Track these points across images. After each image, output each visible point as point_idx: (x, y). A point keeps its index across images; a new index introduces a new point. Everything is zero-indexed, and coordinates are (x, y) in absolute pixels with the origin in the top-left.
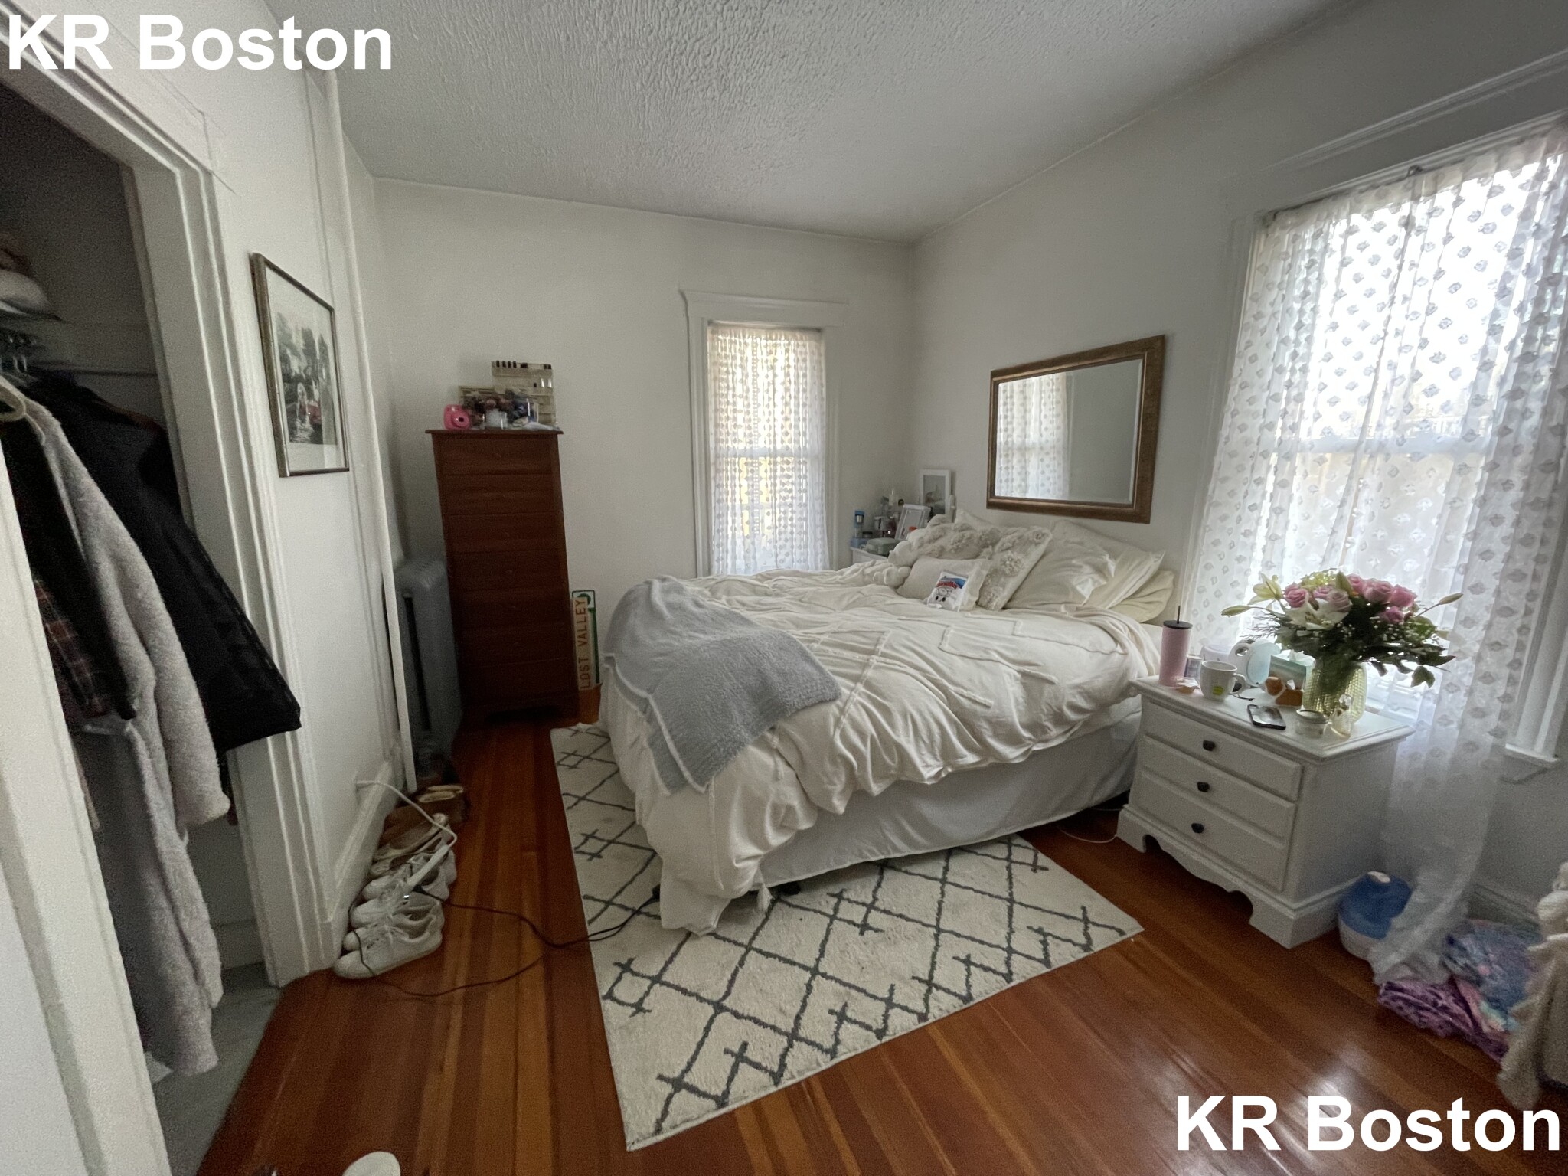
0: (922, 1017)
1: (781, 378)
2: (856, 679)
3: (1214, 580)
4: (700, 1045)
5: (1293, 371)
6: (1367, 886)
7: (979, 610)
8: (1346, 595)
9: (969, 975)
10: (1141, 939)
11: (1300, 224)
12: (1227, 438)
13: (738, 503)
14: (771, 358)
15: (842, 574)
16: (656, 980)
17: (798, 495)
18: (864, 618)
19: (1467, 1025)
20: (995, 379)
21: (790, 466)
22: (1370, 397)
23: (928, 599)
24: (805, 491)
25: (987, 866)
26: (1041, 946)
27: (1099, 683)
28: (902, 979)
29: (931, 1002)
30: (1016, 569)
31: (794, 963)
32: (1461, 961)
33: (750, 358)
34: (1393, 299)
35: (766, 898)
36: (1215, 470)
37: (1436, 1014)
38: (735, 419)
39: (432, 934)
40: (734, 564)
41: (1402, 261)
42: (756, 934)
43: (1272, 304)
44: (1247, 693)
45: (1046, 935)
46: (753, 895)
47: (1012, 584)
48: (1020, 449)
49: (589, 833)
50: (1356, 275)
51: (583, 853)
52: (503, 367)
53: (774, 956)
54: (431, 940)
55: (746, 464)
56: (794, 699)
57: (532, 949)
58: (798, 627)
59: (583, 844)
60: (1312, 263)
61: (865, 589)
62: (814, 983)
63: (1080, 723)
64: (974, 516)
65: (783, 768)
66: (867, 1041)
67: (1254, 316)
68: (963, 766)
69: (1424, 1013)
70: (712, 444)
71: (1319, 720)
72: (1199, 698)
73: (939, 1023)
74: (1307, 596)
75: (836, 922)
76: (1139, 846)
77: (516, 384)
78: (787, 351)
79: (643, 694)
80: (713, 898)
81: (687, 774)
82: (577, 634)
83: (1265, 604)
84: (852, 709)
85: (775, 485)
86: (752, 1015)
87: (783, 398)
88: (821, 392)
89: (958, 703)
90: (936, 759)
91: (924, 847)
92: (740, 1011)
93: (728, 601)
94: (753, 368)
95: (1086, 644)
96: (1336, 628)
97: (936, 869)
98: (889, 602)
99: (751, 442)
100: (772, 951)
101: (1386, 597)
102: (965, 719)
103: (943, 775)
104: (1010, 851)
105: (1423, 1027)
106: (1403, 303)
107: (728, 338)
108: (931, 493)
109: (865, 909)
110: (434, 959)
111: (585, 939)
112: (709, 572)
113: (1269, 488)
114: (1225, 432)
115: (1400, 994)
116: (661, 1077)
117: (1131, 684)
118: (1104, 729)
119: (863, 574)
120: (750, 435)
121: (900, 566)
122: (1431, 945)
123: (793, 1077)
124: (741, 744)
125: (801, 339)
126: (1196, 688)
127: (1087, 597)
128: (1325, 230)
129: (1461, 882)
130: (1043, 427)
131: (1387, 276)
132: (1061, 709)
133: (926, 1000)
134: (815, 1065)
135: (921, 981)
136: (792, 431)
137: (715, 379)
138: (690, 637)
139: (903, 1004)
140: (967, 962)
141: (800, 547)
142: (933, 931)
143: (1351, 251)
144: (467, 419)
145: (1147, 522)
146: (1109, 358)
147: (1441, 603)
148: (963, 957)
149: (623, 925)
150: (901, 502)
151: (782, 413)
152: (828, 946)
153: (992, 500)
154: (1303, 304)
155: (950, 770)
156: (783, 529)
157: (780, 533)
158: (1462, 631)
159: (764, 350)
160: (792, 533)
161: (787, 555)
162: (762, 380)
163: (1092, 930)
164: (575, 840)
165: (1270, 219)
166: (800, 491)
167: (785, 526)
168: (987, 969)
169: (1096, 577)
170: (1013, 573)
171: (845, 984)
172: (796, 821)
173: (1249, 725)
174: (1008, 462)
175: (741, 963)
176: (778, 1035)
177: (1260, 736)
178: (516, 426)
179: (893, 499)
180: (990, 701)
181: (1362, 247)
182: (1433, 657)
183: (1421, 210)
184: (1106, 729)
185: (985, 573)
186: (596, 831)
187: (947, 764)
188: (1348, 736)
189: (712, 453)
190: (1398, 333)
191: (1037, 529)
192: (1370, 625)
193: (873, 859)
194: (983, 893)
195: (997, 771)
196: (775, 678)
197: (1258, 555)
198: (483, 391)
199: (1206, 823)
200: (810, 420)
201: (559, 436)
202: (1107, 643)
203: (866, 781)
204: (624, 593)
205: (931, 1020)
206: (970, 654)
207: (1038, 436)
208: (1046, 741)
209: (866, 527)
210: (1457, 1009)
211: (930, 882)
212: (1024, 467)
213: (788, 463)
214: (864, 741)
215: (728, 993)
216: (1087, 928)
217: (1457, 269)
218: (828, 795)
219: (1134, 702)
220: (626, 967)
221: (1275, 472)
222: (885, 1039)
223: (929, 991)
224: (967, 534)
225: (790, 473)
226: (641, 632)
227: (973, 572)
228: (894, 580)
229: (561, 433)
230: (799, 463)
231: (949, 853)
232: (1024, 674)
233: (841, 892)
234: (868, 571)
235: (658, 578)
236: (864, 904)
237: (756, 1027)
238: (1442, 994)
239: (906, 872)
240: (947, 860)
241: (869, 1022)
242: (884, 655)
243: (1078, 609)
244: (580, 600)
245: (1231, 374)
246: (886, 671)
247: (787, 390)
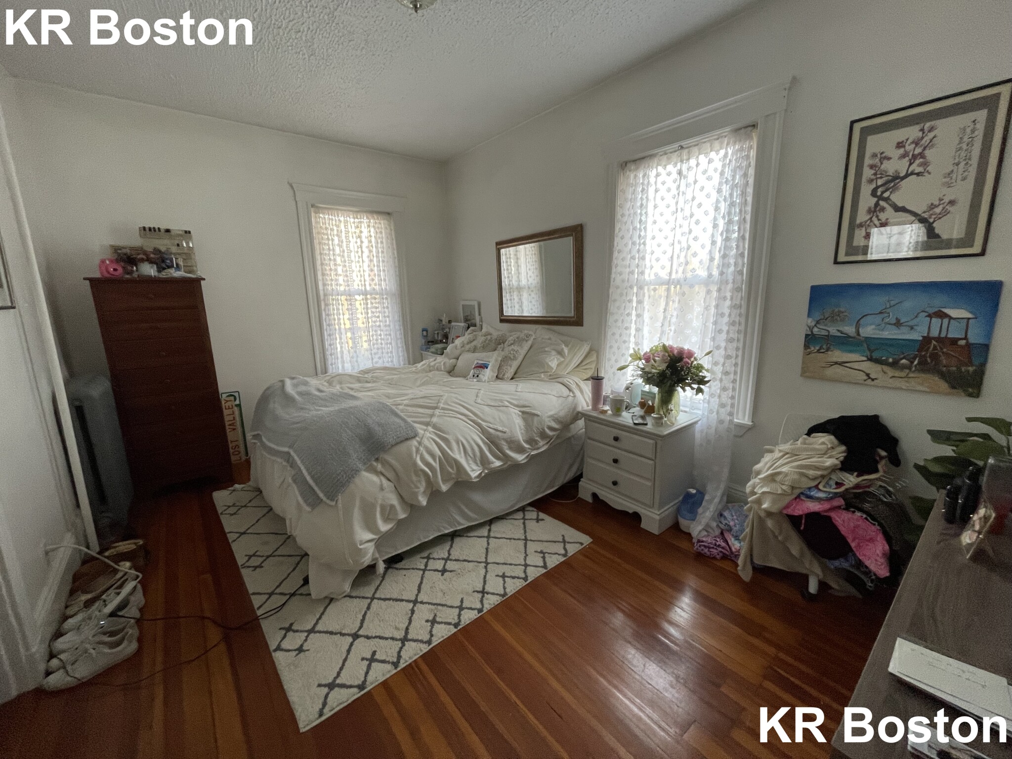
0: (480, 611)
1: (366, 243)
2: (427, 424)
3: (614, 354)
4: (345, 660)
5: (640, 245)
6: (688, 496)
7: (498, 382)
8: (667, 354)
9: (505, 582)
10: (592, 545)
11: (637, 169)
12: (614, 279)
13: (342, 326)
14: (358, 231)
15: (416, 367)
16: (312, 631)
17: (384, 319)
18: (431, 390)
19: (727, 550)
20: (498, 247)
21: (377, 301)
22: (672, 257)
23: (469, 377)
24: (388, 317)
25: (513, 524)
26: (542, 559)
27: (562, 414)
28: (467, 594)
29: (485, 601)
30: (517, 355)
31: (402, 600)
32: (724, 522)
33: (343, 230)
34: (677, 209)
35: (381, 567)
37: (716, 549)
38: (336, 270)
39: (130, 642)
40: (343, 367)
41: (679, 192)
42: (377, 589)
43: (628, 210)
44: (632, 410)
45: (544, 553)
46: (372, 568)
47: (515, 364)
48: (517, 288)
49: (251, 553)
50: (662, 197)
51: (249, 567)
52: (148, 231)
53: (389, 599)
54: (129, 648)
55: (346, 300)
56: (390, 439)
57: (214, 635)
58: (389, 398)
59: (247, 561)
60: (643, 190)
61: (430, 374)
62: (415, 608)
63: (555, 437)
64: (492, 327)
65: (384, 481)
66: (449, 630)
68: (494, 468)
69: (712, 550)
70: (321, 287)
71: (661, 418)
72: (611, 415)
73: (490, 611)
74: (652, 356)
75: (426, 572)
76: (589, 499)
77: (162, 244)
78: (369, 226)
79: (286, 449)
80: (346, 573)
81: (321, 495)
82: (227, 423)
83: (636, 363)
84: (426, 442)
85: (368, 313)
86: (377, 634)
87: (368, 257)
88: (394, 253)
89: (490, 434)
90: (478, 466)
91: (478, 520)
92: (370, 635)
93: (341, 388)
94: (346, 237)
95: (554, 393)
96: (664, 371)
97: (484, 532)
98: (445, 380)
99: (348, 285)
100: (388, 597)
101: (683, 354)
102: (493, 441)
103: (483, 475)
104: (524, 514)
105: (712, 556)
106: (681, 212)
107: (327, 217)
108: (467, 316)
109: (443, 561)
110: (132, 662)
111: (257, 618)
112: (325, 371)
113: (635, 304)
114: (613, 276)
115: (702, 544)
116: (320, 685)
117: (579, 412)
118: (567, 439)
119: (429, 366)
120: (348, 281)
121: (451, 359)
122: (713, 518)
123: (406, 661)
124: (357, 471)
125: (378, 219)
126: (609, 410)
127: (555, 368)
128: (647, 173)
129: (722, 486)
130: (528, 276)
131: (674, 198)
132: (544, 430)
133: (482, 601)
134: (419, 652)
135: (478, 592)
136: (376, 279)
137: (320, 243)
138: (316, 410)
139: (469, 606)
140: (504, 576)
141: (388, 353)
142: (484, 564)
143: (659, 185)
144: (120, 270)
145: (582, 325)
146: (556, 236)
147: (705, 355)
148: (501, 574)
149: (284, 604)
150: (450, 322)
151: (369, 266)
152: (423, 586)
153: (503, 318)
154: (641, 210)
155: (486, 471)
156: (375, 342)
157: (374, 345)
158: (715, 369)
159: (353, 225)
160: (381, 344)
161: (380, 358)
162: (354, 247)
163: (568, 546)
164: (240, 560)
165: (624, 165)
166: (385, 317)
167: (377, 340)
168: (513, 578)
169: (559, 357)
170: (515, 358)
171: (434, 604)
172: (397, 514)
173: (632, 425)
174: (511, 296)
175: (368, 608)
176: (395, 642)
177: (638, 430)
178: (164, 275)
179: (445, 321)
180: (505, 429)
181: (663, 183)
182: (702, 381)
183: (685, 167)
184: (569, 439)
185: (500, 359)
186: (256, 552)
187: (484, 468)
188: (673, 424)
189: (321, 293)
190: (680, 226)
191: (526, 332)
192: (676, 368)
193: (447, 532)
194: (510, 539)
195: (513, 469)
196: (377, 428)
197: (632, 339)
198: (132, 249)
199: (618, 480)
200: (388, 271)
201: (202, 282)
202: (565, 392)
203: (438, 483)
205: (485, 611)
206: (492, 404)
207: (526, 280)
208: (538, 448)
209: (430, 339)
210: (723, 544)
211: (481, 539)
212: (520, 299)
213: (375, 299)
214: (435, 460)
215: (361, 627)
216: (565, 545)
217: (700, 197)
218: (415, 495)
219: (581, 423)
220: (289, 629)
221: (636, 295)
222: (459, 627)
223: (483, 596)
224: (489, 337)
225: (377, 305)
226: (280, 411)
227: (493, 359)
228: (448, 368)
229: (204, 279)
230: (383, 298)
231: (491, 522)
232: (523, 412)
233: (429, 555)
234: (432, 364)
235: (289, 378)
236: (443, 559)
237: (381, 641)
238: (718, 540)
239: (467, 536)
240: (490, 525)
241: (450, 621)
242: (443, 409)
243: (550, 375)
244: (228, 399)
245: (613, 246)
246: (445, 418)
247: (370, 251)
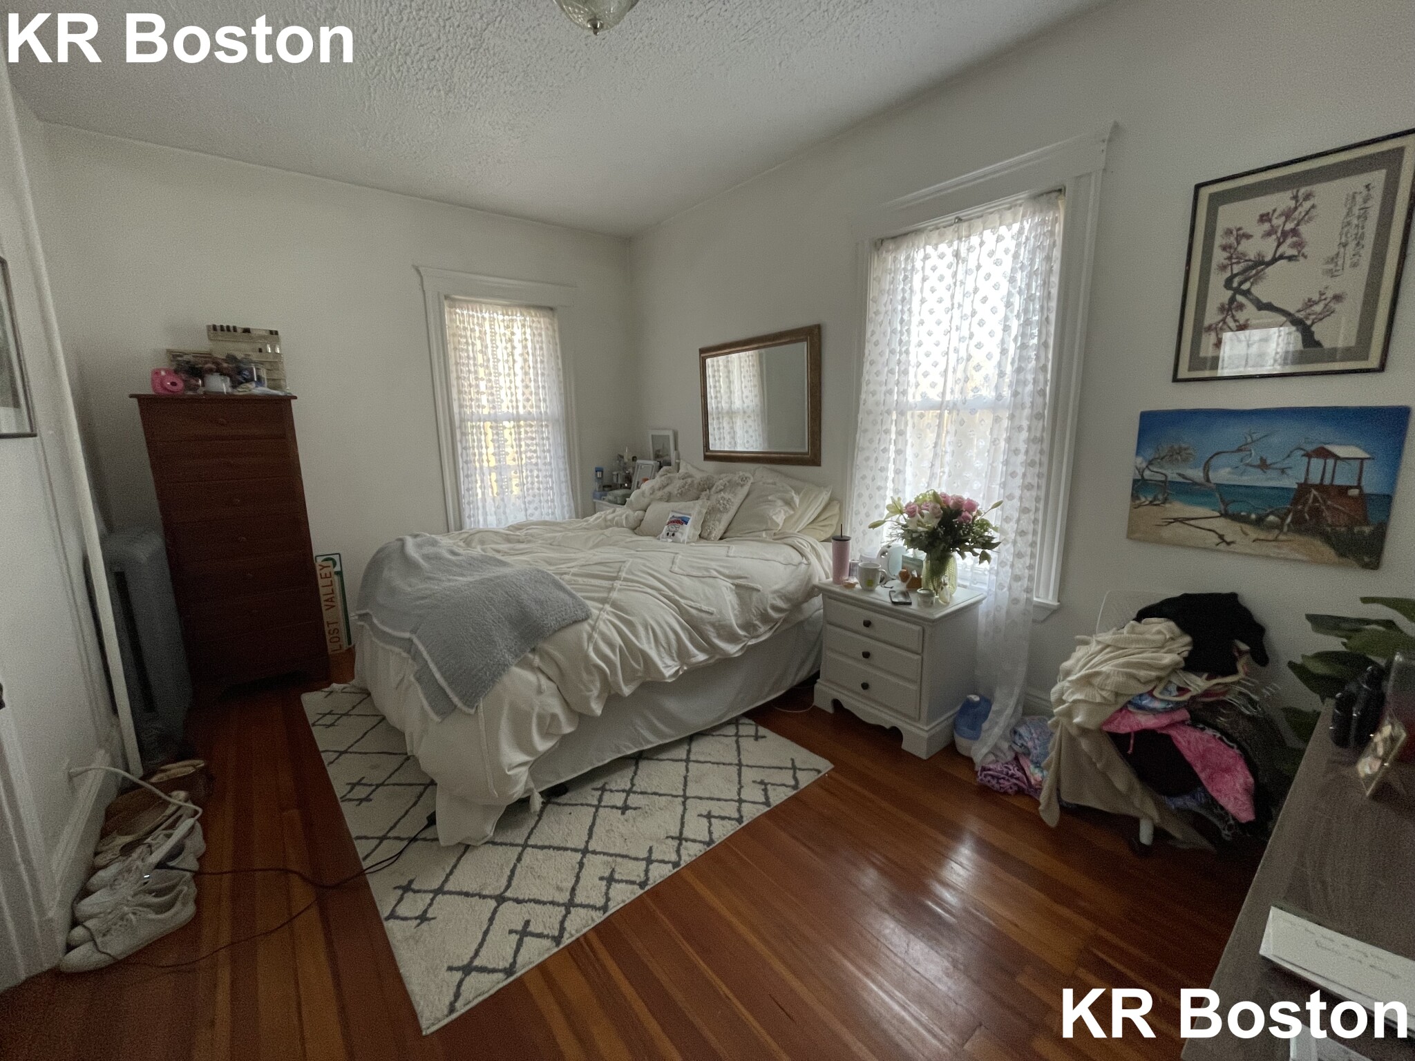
0: (676, 865)
1: (518, 350)
2: (603, 601)
3: (864, 505)
4: (486, 933)
5: (900, 353)
6: (969, 705)
7: (703, 543)
8: (939, 506)
9: (710, 824)
10: (834, 775)
11: (897, 248)
12: (865, 400)
13: (485, 464)
14: (508, 332)
15: (587, 521)
16: (439, 891)
17: (542, 455)
18: (609, 554)
19: (1024, 783)
20: (702, 355)
21: (534, 429)
22: (946, 371)
23: (661, 535)
24: (549, 451)
25: (721, 743)
26: (763, 793)
27: (791, 588)
28: (658, 840)
29: (683, 851)
30: (728, 506)
31: (566, 849)
32: (1019, 742)
33: (488, 331)
34: (953, 305)
35: (537, 801)
36: (859, 424)
37: (1008, 780)
38: (477, 386)
39: (184, 904)
40: (485, 520)
41: (956, 281)
42: (531, 833)
43: (885, 305)
44: (889, 584)
45: (766, 784)
46: (524, 803)
47: (726, 519)
48: (728, 413)
49: (355, 781)
50: (932, 287)
51: (350, 800)
52: (220, 331)
53: (549, 847)
54: (183, 912)
55: (491, 427)
56: (551, 622)
57: (302, 895)
58: (550, 564)
59: (349, 792)
60: (906, 278)
61: (607, 532)
62: (585, 860)
63: (781, 621)
64: (694, 467)
65: (544, 682)
66: (632, 892)
67: (875, 313)
68: (696, 663)
69: (1001, 781)
70: (456, 409)
71: (931, 595)
72: (859, 590)
73: (690, 866)
74: (917, 509)
75: (601, 810)
76: (829, 709)
77: (240, 349)
78: (523, 326)
79: (407, 635)
80: (487, 808)
81: (455, 700)
82: (323, 598)
83: (895, 518)
84: (602, 626)
85: (520, 446)
86: (531, 897)
87: (522, 368)
88: (558, 364)
89: (688, 612)
90: (674, 660)
91: (673, 737)
92: (521, 897)
93: (484, 550)
94: (492, 340)
95: (781, 559)
96: (934, 530)
97: (681, 753)
98: (628, 540)
99: (494, 408)
100: (547, 844)
101: (961, 506)
102: (694, 625)
103: (681, 673)
104: (737, 729)
105: (1002, 791)
106: (959, 308)
107: (465, 312)
108: (659, 451)
109: (624, 795)
110: (188, 933)
111: (362, 873)
112: (460, 525)
113: (893, 436)
115: (989, 773)
116: (450, 969)
117: (815, 587)
118: (798, 623)
119: (605, 520)
120: (493, 401)
121: (636, 511)
122: (1003, 737)
123: (572, 936)
124: (505, 667)
125: (536, 316)
126: (857, 583)
127: (781, 524)
128: (911, 254)
129: (1017, 691)
130: (744, 396)
131: (949, 290)
132: (766, 610)
133: (678, 851)
134: (590, 922)
135: (673, 838)
136: (533, 398)
137: (455, 349)
138: (449, 580)
139: (660, 858)
140: (709, 816)
141: (547, 501)
142: (681, 799)
143: (928, 272)
144: (181, 385)
145: (819, 465)
146: (784, 341)
147: (993, 508)
148: (705, 813)
149: (400, 853)
150: (634, 459)
151: (523, 381)
152: (595, 829)
153: (708, 454)
154: (903, 306)
155: (685, 668)
156: (530, 486)
157: (528, 490)
158: (1006, 526)
159: (502, 324)
160: (539, 489)
161: (536, 509)
162: (501, 353)
163: (799, 774)
164: (340, 789)
165: (879, 244)
166: (544, 451)
167: (532, 483)
168: (723, 818)
169: (786, 508)
170: (726, 510)
171: (611, 855)
172: (559, 726)
173: (890, 605)
174: (720, 423)
175: (519, 859)
176: (557, 908)
177: (897, 611)
178: (241, 391)
179: (627, 457)
180: (712, 609)
181: (934, 269)
182: (988, 544)
183: (963, 247)
184: (801, 623)
185: (704, 511)
186: (362, 778)
187: (683, 664)
188: (947, 603)
189: (457, 417)
190: (957, 329)
191: (741, 474)
192: (952, 525)
193: (629, 752)
194: (718, 764)
195: (723, 664)
196: (533, 606)
197: (890, 485)
198: (197, 355)
199: (870, 681)
200: (549, 388)
201: (293, 402)
202: (796, 557)
203: (618, 684)
204: (375, 551)
205: (683, 864)
206: (694, 574)
207: (740, 402)
208: (758, 637)
209: (606, 482)
210: (1019, 774)
211: (677, 763)
212: (732, 428)
213: (531, 426)
214: (613, 651)
215: (508, 886)
216: (795, 773)
217: (985, 288)
218: (586, 700)
219: (818, 601)
220: (407, 888)
221: (896, 424)
222: (647, 888)
223: (680, 844)
224: (689, 480)
225: (533, 435)
226: (399, 582)
227: (695, 510)
228: (632, 523)
229: (295, 398)
230: (542, 426)
231: (691, 739)
232: (737, 586)
233: (604, 785)
234: (610, 517)
235: (410, 535)
236: (623, 791)
237: (537, 907)
238: (1011, 767)
239: (657, 759)
240: (689, 745)
241: (633, 879)
242: (626, 580)
243: (775, 534)
244: (325, 564)
246: (628, 592)
247: (525, 361)
